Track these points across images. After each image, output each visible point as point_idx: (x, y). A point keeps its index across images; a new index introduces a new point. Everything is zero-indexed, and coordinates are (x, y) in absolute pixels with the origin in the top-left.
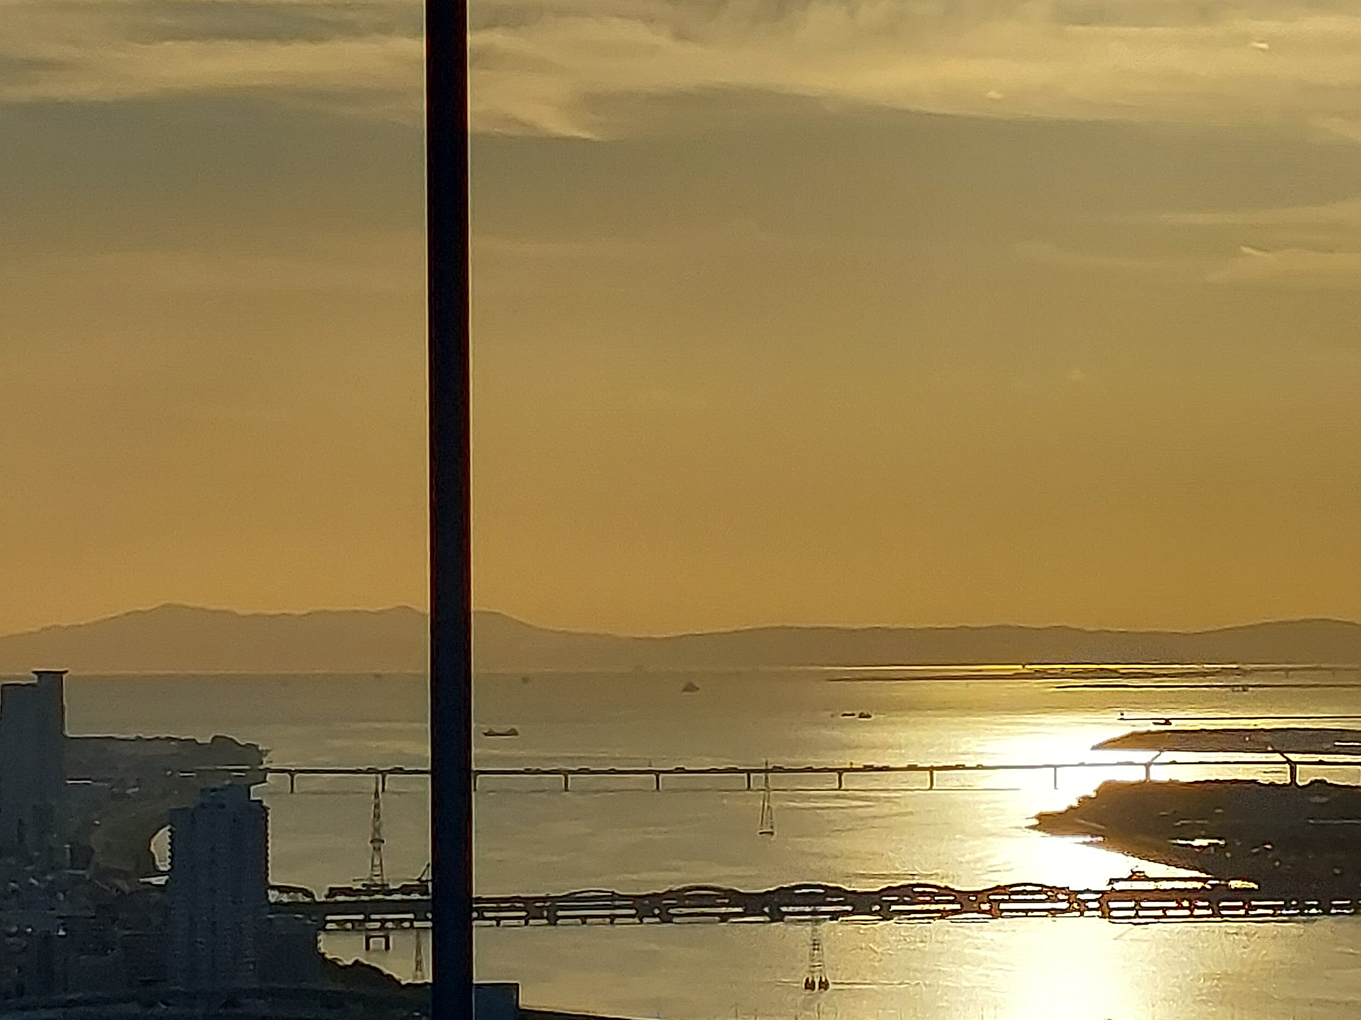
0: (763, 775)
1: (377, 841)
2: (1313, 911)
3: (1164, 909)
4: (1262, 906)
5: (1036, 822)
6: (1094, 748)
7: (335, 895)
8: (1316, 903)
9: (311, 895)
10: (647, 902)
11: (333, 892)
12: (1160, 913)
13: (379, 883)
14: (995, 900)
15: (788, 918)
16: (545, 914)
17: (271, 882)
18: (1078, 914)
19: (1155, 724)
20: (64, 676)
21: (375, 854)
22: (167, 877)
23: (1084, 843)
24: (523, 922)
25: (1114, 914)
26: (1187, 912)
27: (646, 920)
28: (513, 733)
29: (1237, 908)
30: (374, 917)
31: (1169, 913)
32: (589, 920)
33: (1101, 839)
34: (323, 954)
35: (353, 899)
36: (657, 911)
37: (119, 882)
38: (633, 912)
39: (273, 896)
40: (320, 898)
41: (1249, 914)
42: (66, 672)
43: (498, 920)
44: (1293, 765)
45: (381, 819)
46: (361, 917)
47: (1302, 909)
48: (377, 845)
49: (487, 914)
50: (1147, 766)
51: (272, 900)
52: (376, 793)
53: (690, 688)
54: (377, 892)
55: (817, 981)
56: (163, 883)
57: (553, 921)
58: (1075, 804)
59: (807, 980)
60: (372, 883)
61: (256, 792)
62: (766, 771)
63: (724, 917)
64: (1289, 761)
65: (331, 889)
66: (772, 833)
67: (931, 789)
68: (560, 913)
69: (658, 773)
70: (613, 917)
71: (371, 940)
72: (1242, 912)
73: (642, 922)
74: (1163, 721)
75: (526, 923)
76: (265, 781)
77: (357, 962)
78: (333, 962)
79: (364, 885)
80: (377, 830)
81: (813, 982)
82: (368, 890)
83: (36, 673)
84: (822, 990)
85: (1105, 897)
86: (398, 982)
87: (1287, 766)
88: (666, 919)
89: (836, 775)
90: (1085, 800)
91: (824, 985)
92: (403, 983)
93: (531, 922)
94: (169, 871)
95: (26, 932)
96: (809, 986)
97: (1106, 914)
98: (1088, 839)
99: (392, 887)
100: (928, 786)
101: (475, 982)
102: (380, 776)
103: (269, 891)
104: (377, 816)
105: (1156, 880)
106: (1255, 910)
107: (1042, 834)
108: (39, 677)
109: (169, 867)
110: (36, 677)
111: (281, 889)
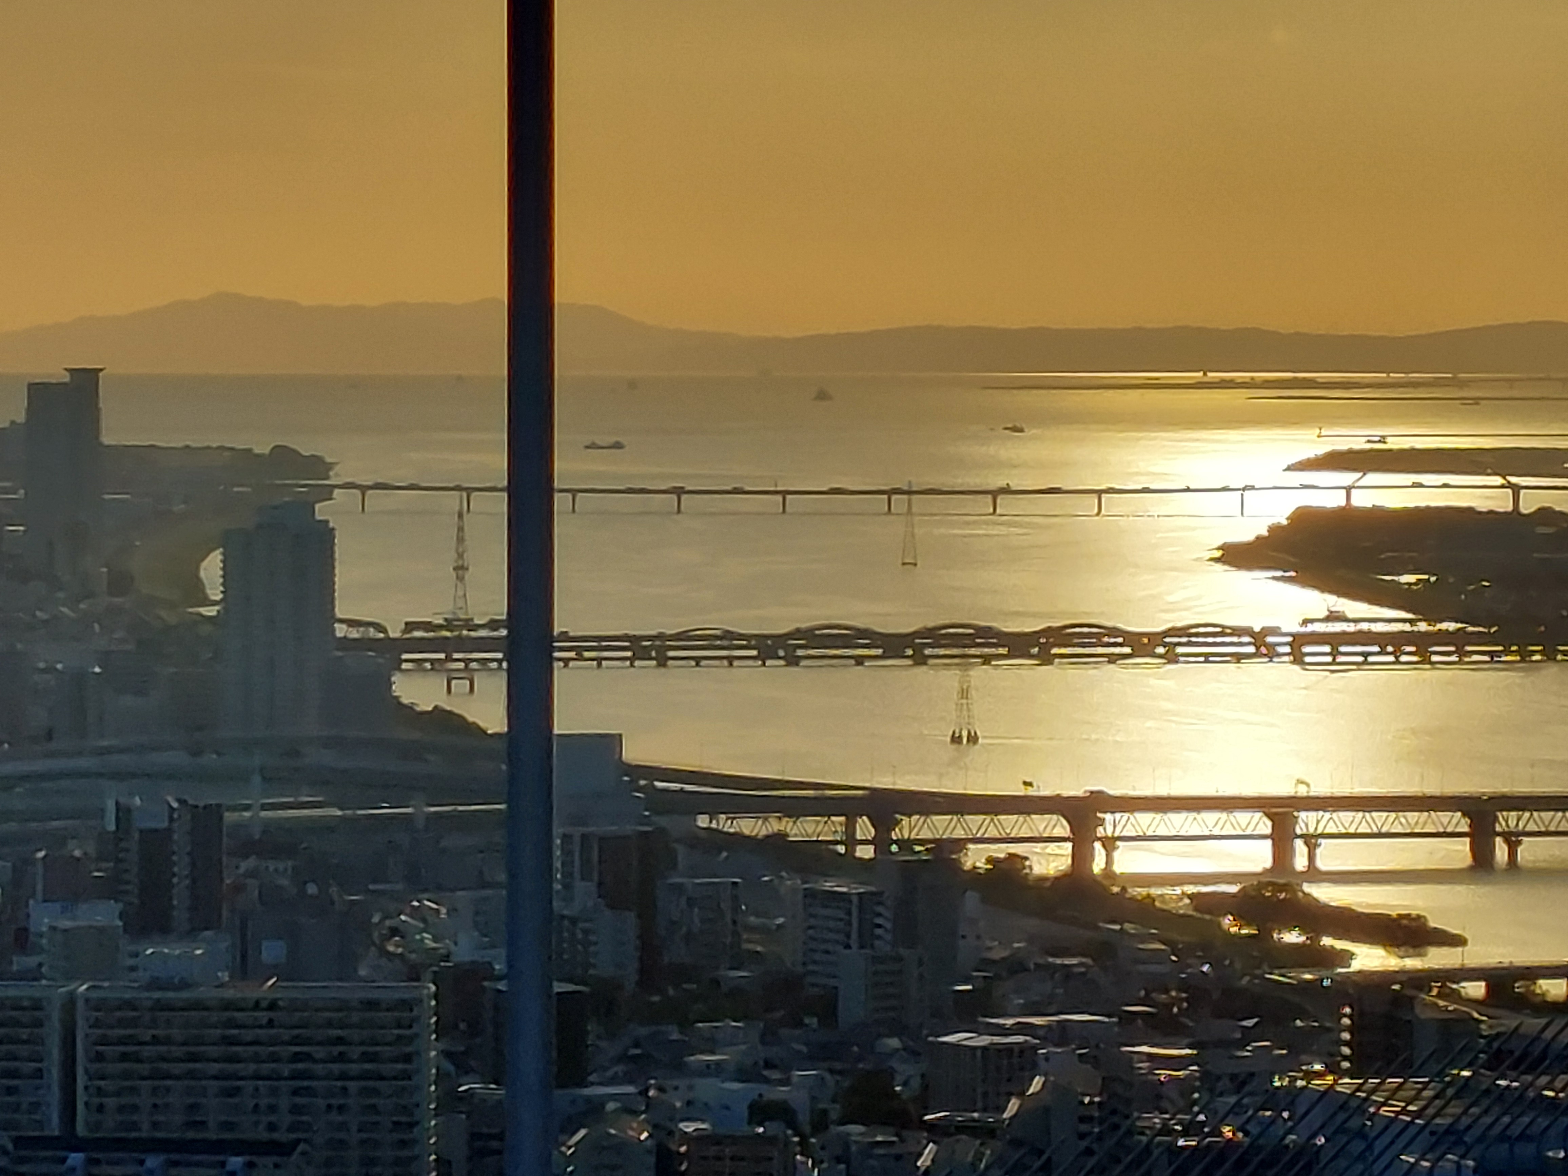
0: (905, 497)
1: (460, 569)
2: (1535, 658)
3: (1366, 655)
4: (1477, 654)
5: (1218, 554)
6: (1289, 469)
7: (410, 631)
8: (1540, 648)
9: (383, 630)
10: (769, 642)
11: (410, 626)
12: (1360, 659)
13: (462, 617)
14: (1171, 643)
15: (931, 661)
16: (653, 654)
17: (339, 614)
18: (1267, 659)
19: (1369, 441)
20: (101, 374)
21: (459, 584)
22: (217, 608)
23: (1274, 578)
24: (628, 663)
25: (1308, 659)
26: (1391, 658)
27: (769, 663)
28: (618, 446)
29: (1448, 654)
30: (456, 656)
31: (1371, 659)
32: (703, 663)
33: (1293, 574)
34: (397, 698)
35: (431, 634)
36: (781, 653)
37: (163, 614)
38: (754, 653)
39: (341, 630)
40: (394, 634)
41: (1463, 661)
42: (101, 370)
43: (600, 660)
44: (1516, 489)
45: (467, 543)
46: (442, 656)
47: (1525, 656)
48: (460, 572)
49: (587, 654)
50: (1348, 489)
51: (339, 634)
52: (460, 515)
53: (822, 396)
54: (461, 627)
55: (965, 734)
56: (214, 613)
57: (662, 662)
58: (1265, 533)
59: (954, 732)
60: (455, 617)
61: (322, 511)
62: (910, 493)
63: (859, 661)
64: (1510, 485)
65: (407, 624)
66: (915, 565)
67: (1098, 514)
68: (671, 654)
69: (785, 493)
70: (730, 660)
71: (454, 682)
72: (1454, 658)
73: (764, 664)
74: (1377, 439)
75: (632, 665)
76: (331, 499)
77: (436, 707)
78: (410, 708)
79: (446, 620)
80: (460, 556)
81: (960, 737)
82: (449, 625)
83: (66, 369)
84: (971, 744)
85: (1298, 641)
86: (484, 732)
87: (1510, 491)
88: (793, 661)
89: (989, 497)
90: (1275, 530)
91: (973, 739)
92: (489, 732)
93: (637, 663)
94: (222, 600)
95: (56, 669)
96: (956, 739)
97: (1298, 659)
98: (1279, 574)
99: (477, 621)
100: (1096, 511)
101: (556, 731)
102: (465, 494)
103: (336, 625)
104: (460, 540)
105: (1356, 621)
106: (1470, 657)
107: (1227, 567)
108: (72, 376)
109: (221, 596)
110: (67, 374)
111: (351, 623)
